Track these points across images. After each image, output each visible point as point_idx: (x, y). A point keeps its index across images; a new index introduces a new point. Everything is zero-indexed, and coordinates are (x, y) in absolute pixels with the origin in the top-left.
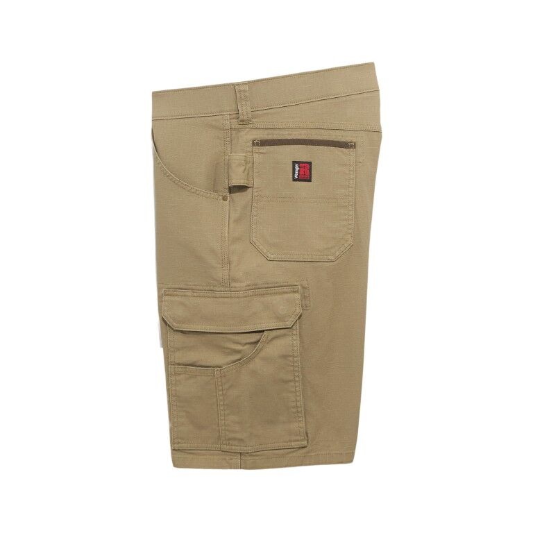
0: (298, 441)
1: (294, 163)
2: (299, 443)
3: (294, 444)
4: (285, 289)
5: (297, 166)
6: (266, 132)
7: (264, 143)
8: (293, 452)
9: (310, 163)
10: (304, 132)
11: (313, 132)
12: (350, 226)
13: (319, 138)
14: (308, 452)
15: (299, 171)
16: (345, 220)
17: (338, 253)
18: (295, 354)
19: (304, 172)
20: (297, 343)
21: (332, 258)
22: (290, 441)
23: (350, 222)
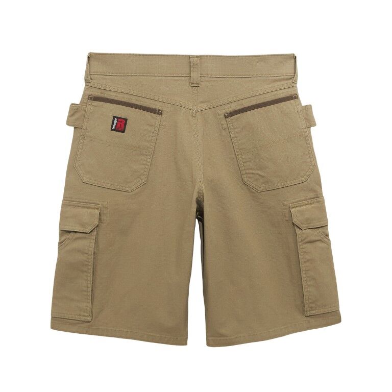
0: (85, 316)
1: (114, 117)
2: (86, 318)
3: (82, 318)
4: (91, 205)
5: (116, 120)
6: (100, 91)
7: (96, 99)
8: (81, 323)
9: (126, 120)
10: (126, 96)
11: (133, 97)
12: (146, 170)
13: (137, 103)
14: (91, 326)
15: (116, 124)
16: (143, 164)
17: (133, 187)
18: (90, 253)
19: (120, 125)
20: (92, 245)
21: (129, 189)
22: (80, 315)
23: (147, 167)
